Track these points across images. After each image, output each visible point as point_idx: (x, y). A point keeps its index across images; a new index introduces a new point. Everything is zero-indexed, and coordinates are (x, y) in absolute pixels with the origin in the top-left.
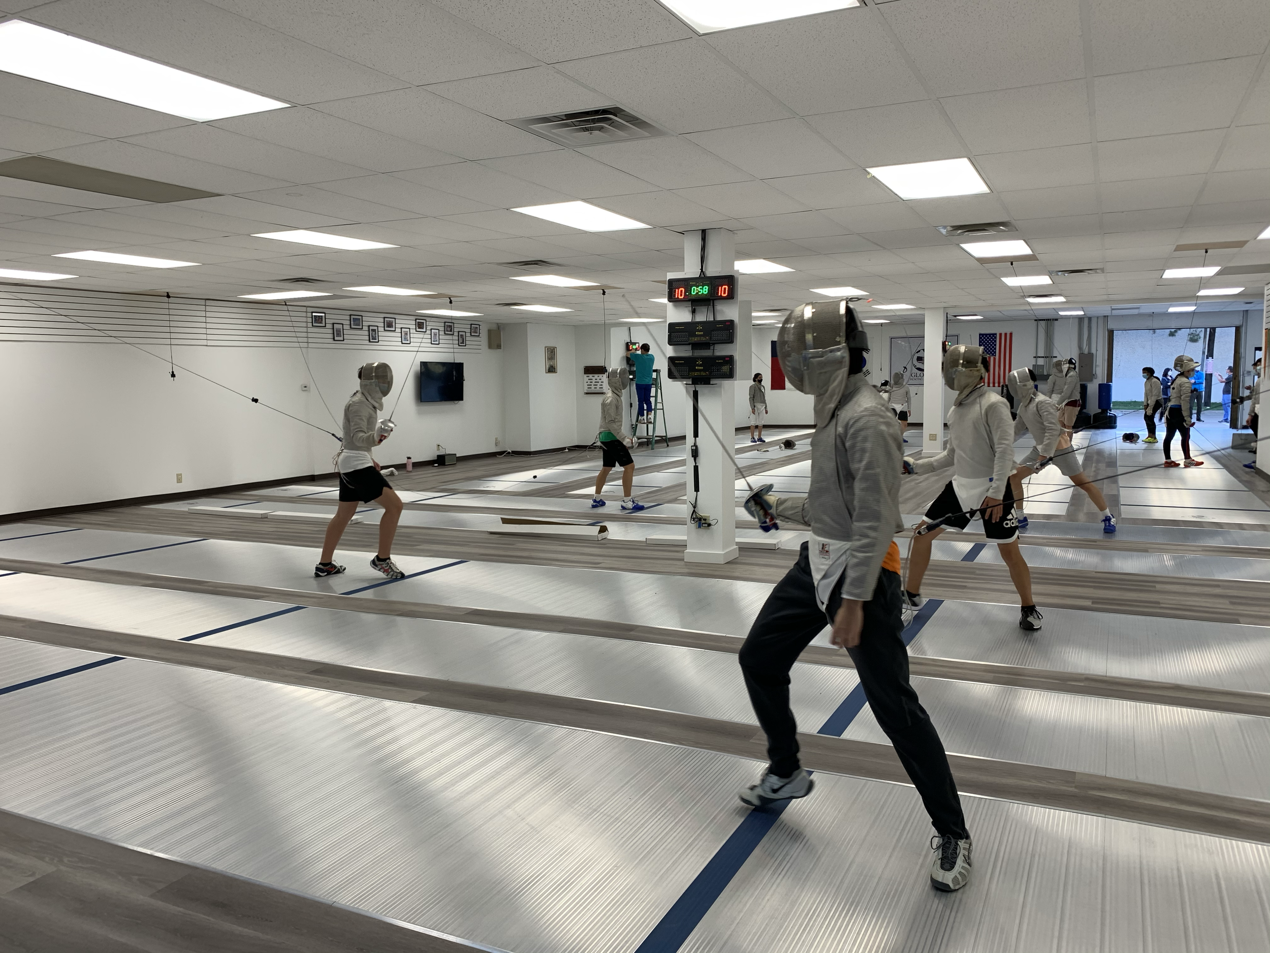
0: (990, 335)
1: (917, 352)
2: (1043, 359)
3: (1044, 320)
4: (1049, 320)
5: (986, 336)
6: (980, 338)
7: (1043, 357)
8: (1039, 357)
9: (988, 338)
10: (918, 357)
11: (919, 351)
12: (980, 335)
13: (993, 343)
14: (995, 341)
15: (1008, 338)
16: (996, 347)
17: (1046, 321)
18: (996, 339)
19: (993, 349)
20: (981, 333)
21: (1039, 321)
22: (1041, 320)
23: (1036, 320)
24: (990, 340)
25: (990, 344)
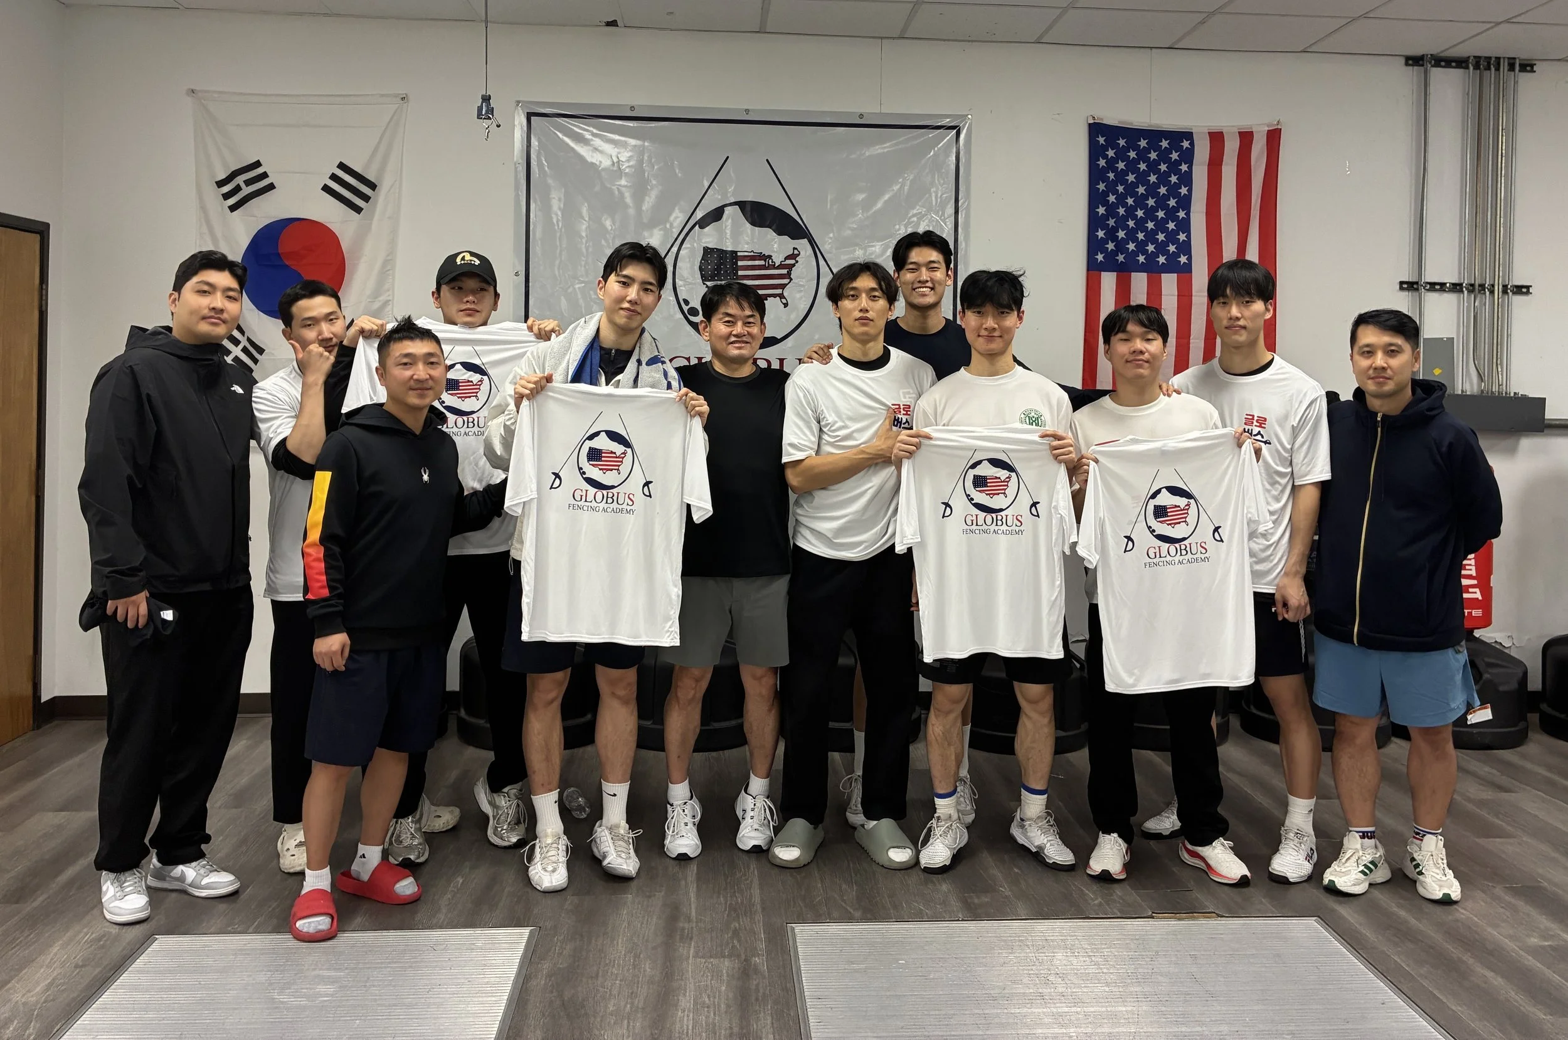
0: (1154, 136)
1: (703, 223)
2: (1450, 298)
3: (1460, 63)
4: (1488, 59)
5: (1132, 145)
6: (1095, 152)
7: (1456, 288)
8: (1433, 287)
9: (1143, 155)
10: (707, 251)
11: (717, 215)
12: (1096, 129)
13: (1173, 191)
14: (1187, 179)
15: (1256, 162)
16: (1188, 214)
17: (1467, 68)
18: (1190, 167)
19: (1171, 226)
20: (1102, 119)
21: (1432, 66)
22: (1443, 64)
23: (1414, 61)
24: (1153, 167)
25: (1152, 191)
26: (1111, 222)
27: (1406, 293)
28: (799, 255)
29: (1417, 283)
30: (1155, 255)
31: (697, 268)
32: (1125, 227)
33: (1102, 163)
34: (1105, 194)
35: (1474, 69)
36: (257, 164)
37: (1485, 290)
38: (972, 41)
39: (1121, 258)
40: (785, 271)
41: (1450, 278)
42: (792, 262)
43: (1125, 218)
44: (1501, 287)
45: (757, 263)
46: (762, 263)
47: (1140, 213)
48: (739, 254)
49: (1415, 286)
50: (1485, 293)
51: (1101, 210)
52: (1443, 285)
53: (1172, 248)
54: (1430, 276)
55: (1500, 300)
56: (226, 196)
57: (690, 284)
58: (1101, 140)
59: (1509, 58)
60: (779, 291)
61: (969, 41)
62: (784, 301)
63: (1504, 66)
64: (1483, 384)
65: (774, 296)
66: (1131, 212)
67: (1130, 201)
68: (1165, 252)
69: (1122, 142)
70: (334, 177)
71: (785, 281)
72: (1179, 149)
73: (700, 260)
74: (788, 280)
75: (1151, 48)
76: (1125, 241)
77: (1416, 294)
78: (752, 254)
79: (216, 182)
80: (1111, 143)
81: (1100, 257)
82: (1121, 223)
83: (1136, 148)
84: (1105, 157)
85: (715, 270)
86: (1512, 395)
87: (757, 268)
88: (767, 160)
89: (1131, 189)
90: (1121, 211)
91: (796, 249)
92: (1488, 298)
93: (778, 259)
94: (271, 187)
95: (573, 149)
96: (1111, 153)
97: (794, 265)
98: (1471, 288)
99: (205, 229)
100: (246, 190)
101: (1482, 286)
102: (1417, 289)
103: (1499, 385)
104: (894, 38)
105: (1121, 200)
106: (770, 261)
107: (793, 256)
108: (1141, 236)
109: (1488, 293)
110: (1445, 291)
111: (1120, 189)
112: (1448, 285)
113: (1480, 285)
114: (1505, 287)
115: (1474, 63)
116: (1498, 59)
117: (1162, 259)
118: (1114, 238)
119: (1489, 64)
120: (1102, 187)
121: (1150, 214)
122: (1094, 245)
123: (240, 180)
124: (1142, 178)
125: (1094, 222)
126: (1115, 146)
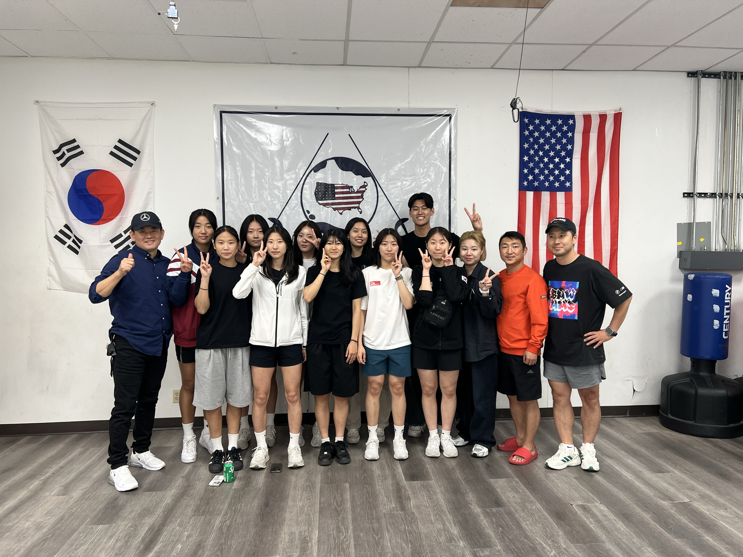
0: (554, 117)
1: (317, 169)
2: (709, 201)
3: (716, 75)
4: (731, 73)
5: (543, 123)
6: (523, 127)
7: (713, 195)
8: (700, 195)
9: (548, 128)
10: (319, 184)
11: (323, 165)
12: (523, 115)
13: (564, 148)
14: (571, 141)
15: (608, 131)
16: (571, 160)
17: (720, 78)
18: (573, 135)
19: (562, 166)
20: (527, 109)
21: (701, 77)
22: (707, 76)
23: (692, 74)
24: (553, 134)
25: (553, 148)
26: (531, 165)
27: (686, 199)
28: (367, 185)
29: (692, 193)
30: (553, 182)
31: (313, 193)
32: (539, 167)
33: (527, 133)
34: (528, 149)
35: (723, 79)
36: (74, 141)
37: (728, 196)
38: (457, 68)
39: (536, 184)
40: (360, 195)
41: (710, 191)
42: (364, 189)
43: (538, 163)
44: (736, 194)
45: (345, 190)
46: (348, 190)
47: (546, 160)
48: (335, 186)
49: (691, 195)
50: (728, 198)
51: (526, 158)
52: (705, 194)
53: (562, 178)
54: (699, 190)
55: (736, 202)
56: (59, 159)
57: (310, 202)
58: (526, 120)
59: (741, 72)
60: (357, 205)
61: (456, 68)
62: (360, 210)
63: (739, 77)
64: (727, 245)
65: (355, 208)
66: (541, 159)
67: (541, 153)
68: (559, 181)
69: (537, 121)
70: (116, 147)
71: (360, 200)
72: (567, 124)
73: (315, 189)
74: (362, 199)
75: (553, 70)
76: (539, 175)
77: (691, 199)
78: (342, 185)
79: (53, 151)
80: (531, 122)
81: (525, 183)
82: (537, 165)
83: (545, 124)
84: (528, 130)
85: (323, 194)
86: (741, 251)
87: (345, 192)
88: (349, 135)
89: (541, 147)
90: (537, 159)
91: (366, 182)
92: (729, 201)
93: (356, 189)
94: (81, 153)
95: (245, 131)
96: (531, 128)
97: (364, 191)
98: (721, 196)
99: (49, 178)
100: (68, 155)
101: (726, 195)
102: (693, 197)
103: (735, 246)
104: (415, 67)
105: (537, 152)
106: (352, 189)
107: (364, 186)
108: (546, 172)
109: (729, 198)
110: (707, 197)
111: (536, 147)
112: (709, 194)
113: (725, 194)
114: (738, 194)
115: (724, 75)
116: (736, 73)
117: (557, 184)
118: (533, 174)
119: (731, 75)
120: (526, 146)
121: (551, 160)
122: (522, 177)
123: (64, 149)
124: (547, 141)
125: (523, 165)
126: (533, 124)
